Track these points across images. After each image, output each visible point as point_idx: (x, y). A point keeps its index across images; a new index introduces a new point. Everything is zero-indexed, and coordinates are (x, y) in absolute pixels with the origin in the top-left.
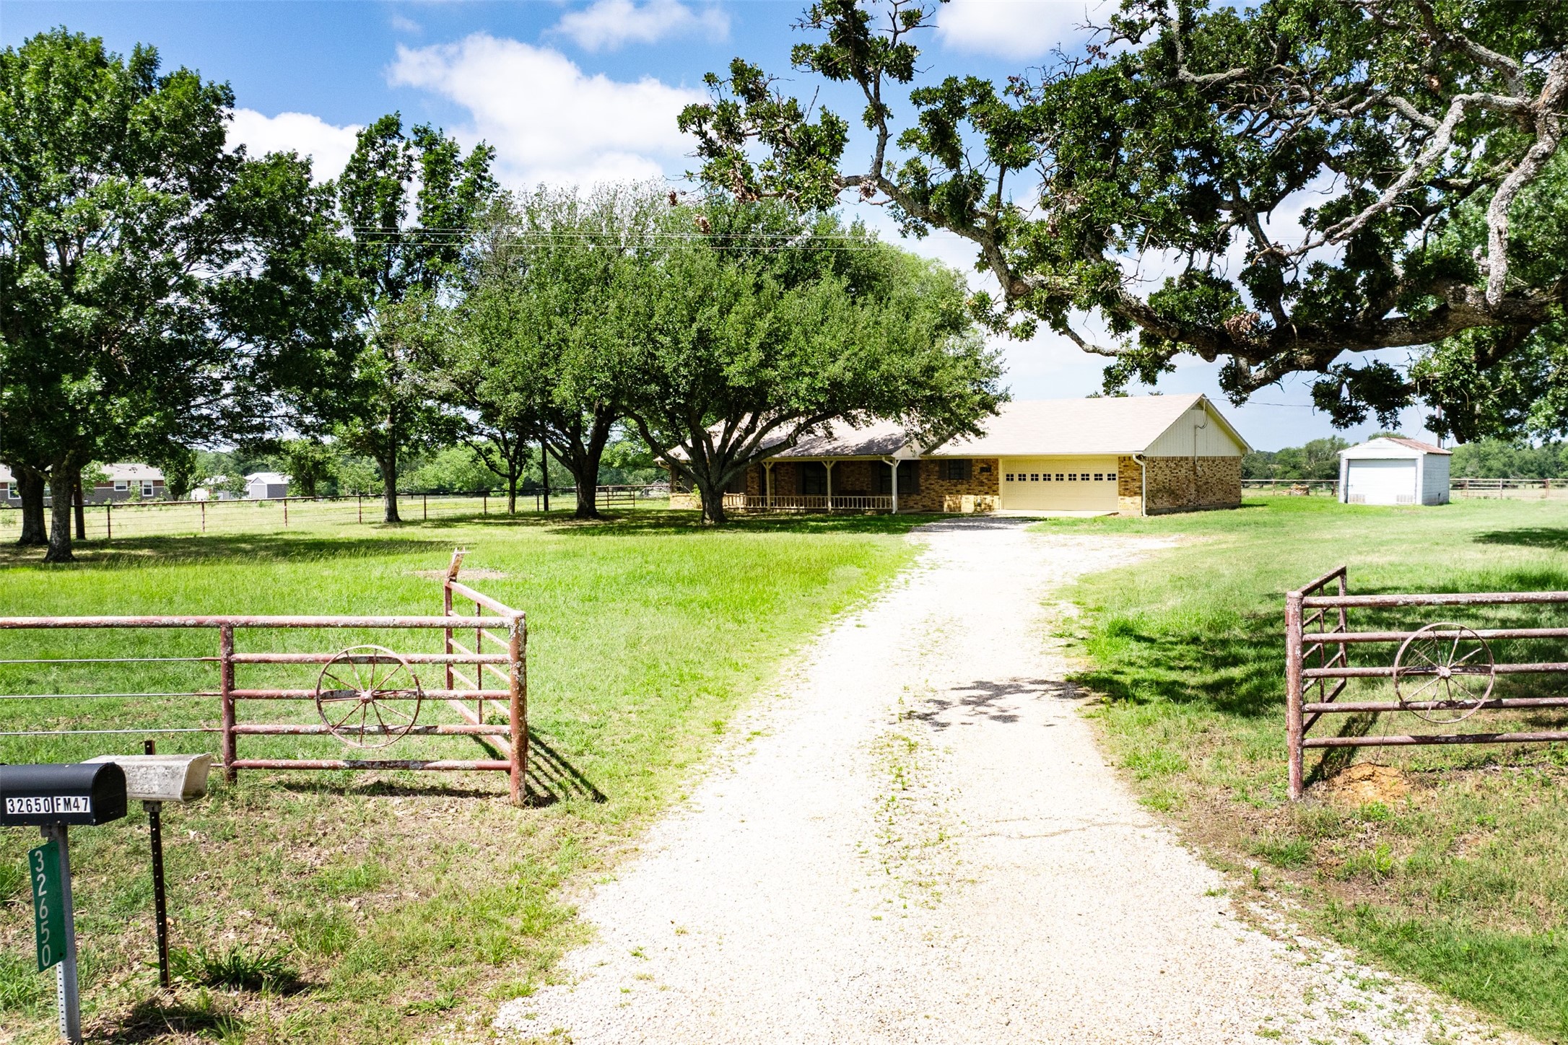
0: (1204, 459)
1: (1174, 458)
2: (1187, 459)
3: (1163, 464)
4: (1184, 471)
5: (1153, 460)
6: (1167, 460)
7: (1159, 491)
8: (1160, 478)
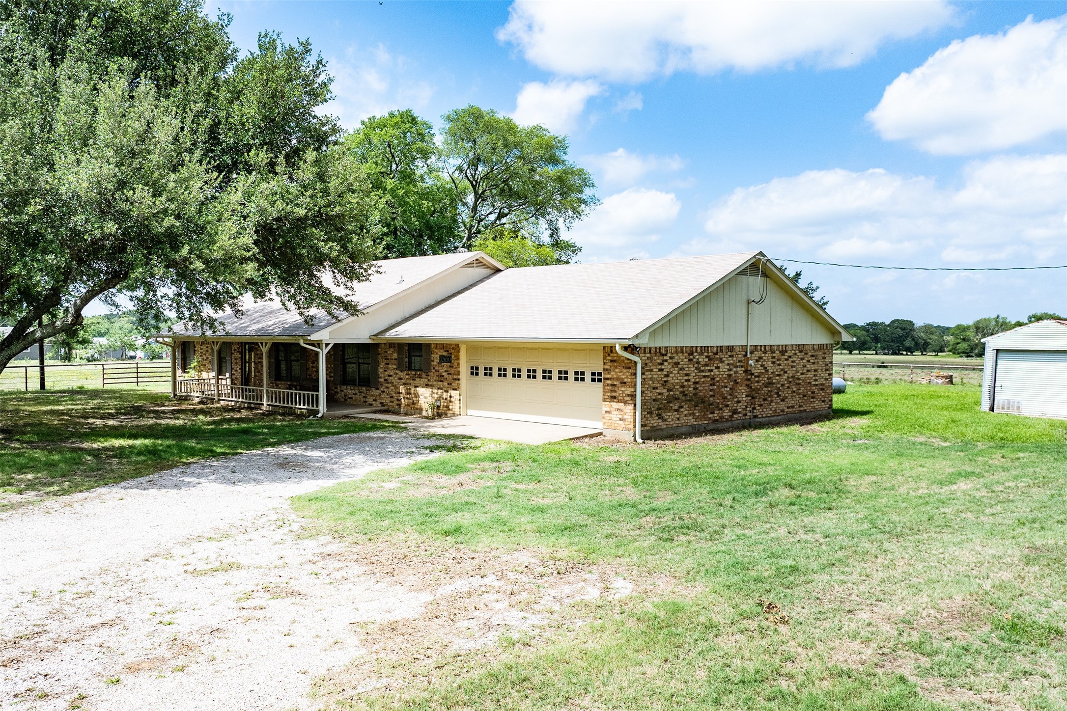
0: (765, 349)
1: (706, 348)
2: (731, 348)
3: (682, 359)
4: (724, 368)
5: (660, 352)
6: (691, 351)
7: (671, 399)
8: (676, 378)
